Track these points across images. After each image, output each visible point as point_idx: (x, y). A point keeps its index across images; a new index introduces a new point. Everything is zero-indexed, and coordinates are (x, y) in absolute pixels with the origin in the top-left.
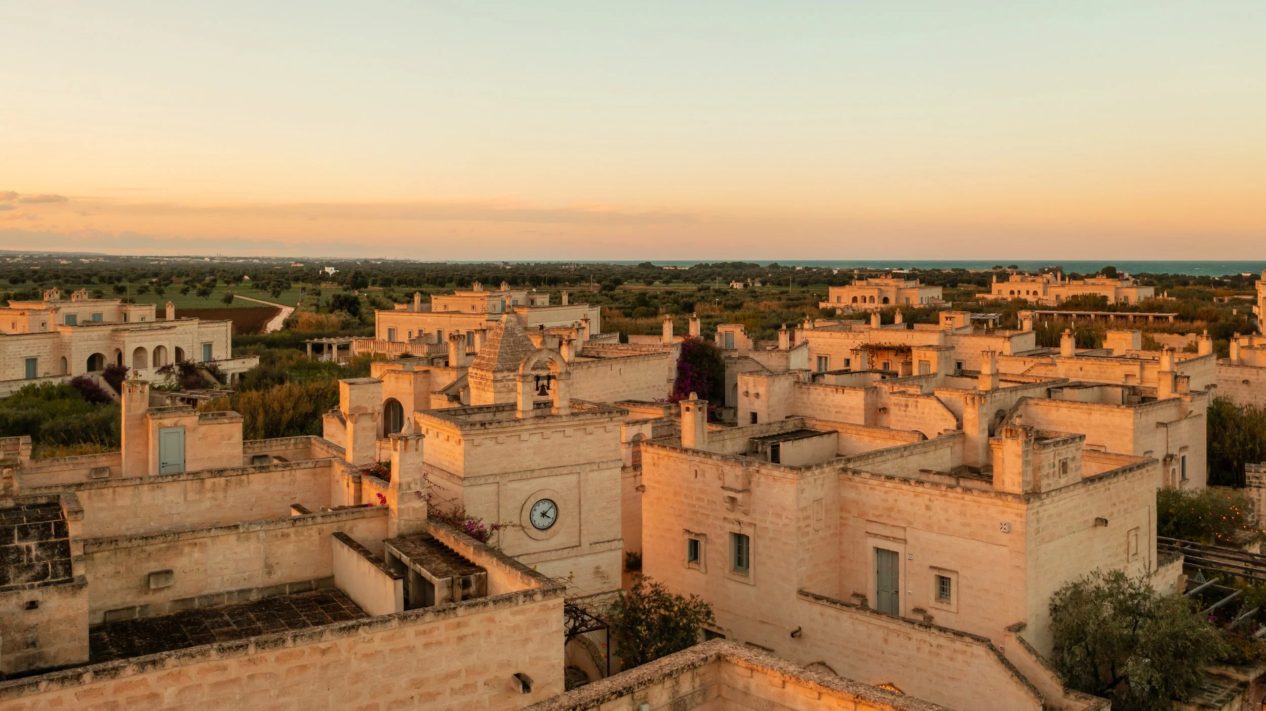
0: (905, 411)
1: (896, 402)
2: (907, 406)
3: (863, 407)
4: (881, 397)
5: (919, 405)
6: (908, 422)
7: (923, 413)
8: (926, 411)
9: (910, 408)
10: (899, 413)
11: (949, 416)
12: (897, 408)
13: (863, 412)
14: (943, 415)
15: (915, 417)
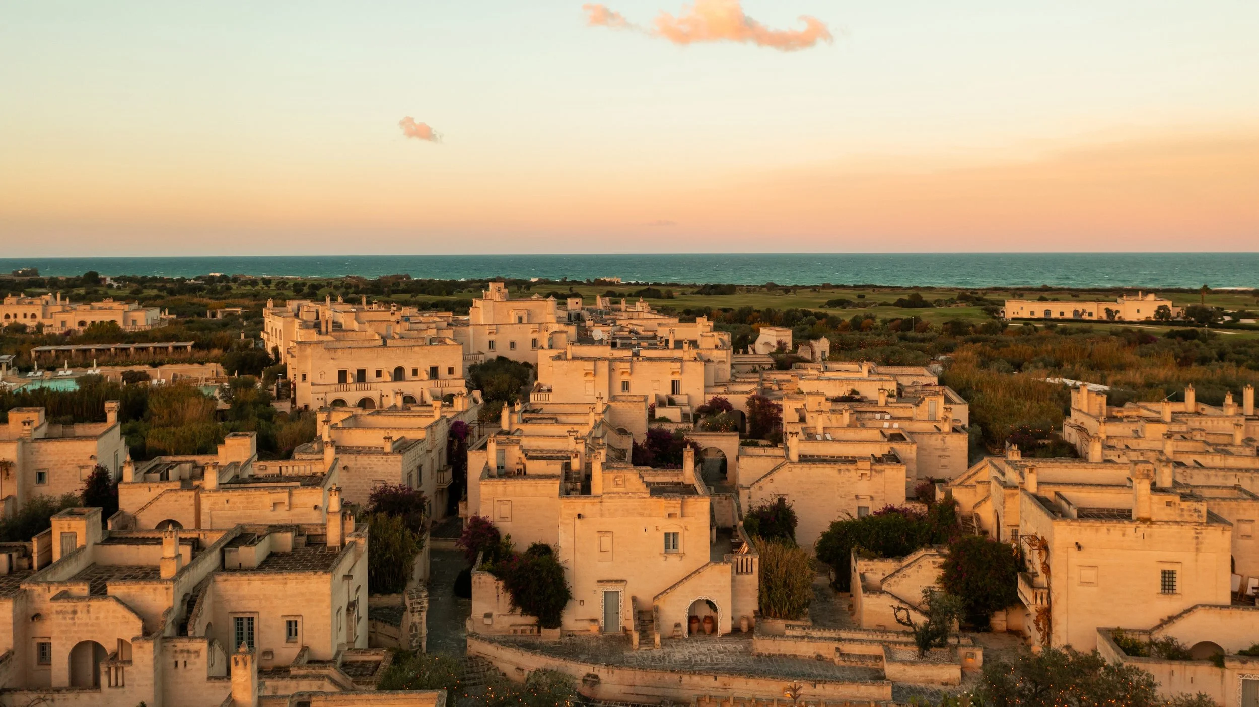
0: (73, 619)
1: (59, 609)
2: (75, 612)
3: (11, 621)
4: (32, 602)
5: (91, 610)
6: (75, 632)
7: (97, 618)
8: (102, 615)
9: (79, 615)
10: (64, 622)
11: (132, 617)
12: (61, 616)
13: (11, 627)
14: (124, 617)
15: (86, 625)
